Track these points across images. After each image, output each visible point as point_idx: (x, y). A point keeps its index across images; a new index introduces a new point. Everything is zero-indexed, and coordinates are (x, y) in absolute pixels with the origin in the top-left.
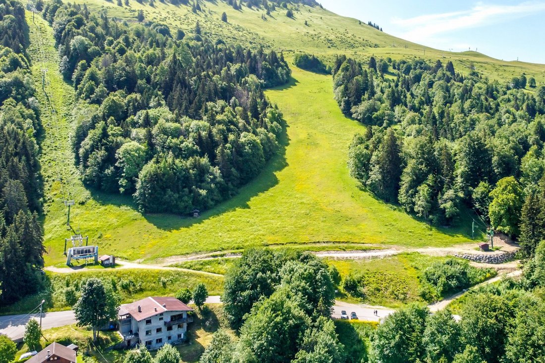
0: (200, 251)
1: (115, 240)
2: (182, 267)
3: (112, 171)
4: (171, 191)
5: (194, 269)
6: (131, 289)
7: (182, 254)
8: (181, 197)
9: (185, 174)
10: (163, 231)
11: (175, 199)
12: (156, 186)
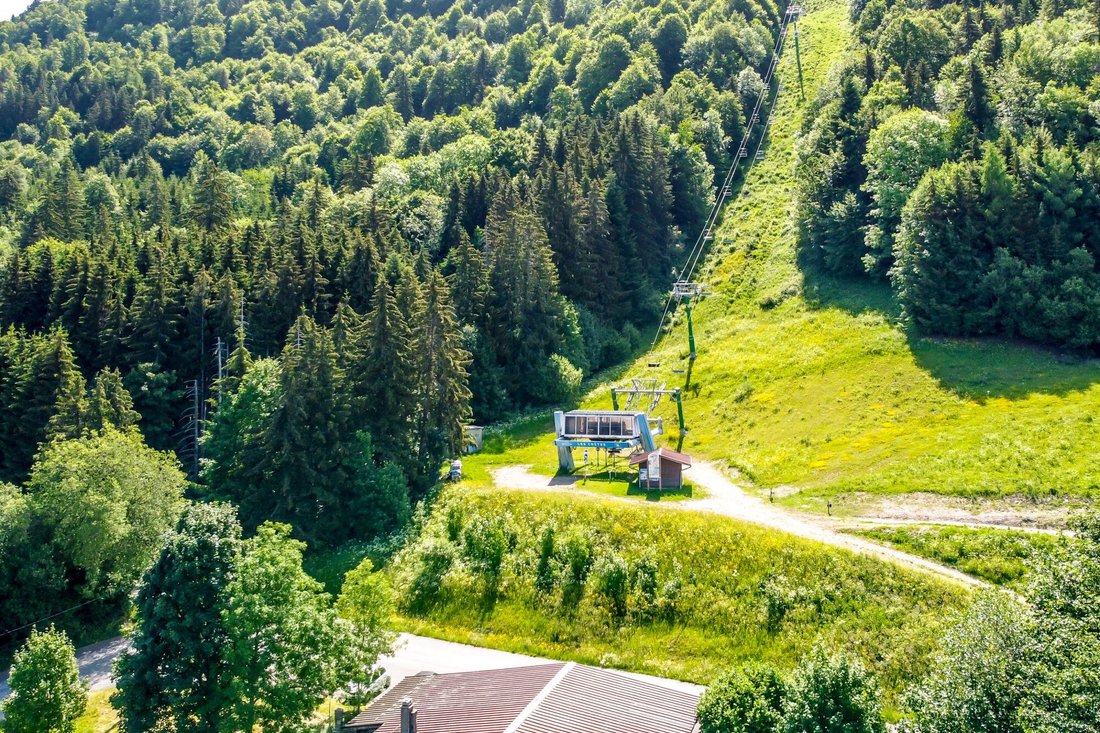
0: (1053, 492)
1: (776, 411)
2: (918, 548)
3: (850, 209)
4: (1014, 254)
5: (973, 573)
6: (633, 598)
7: (961, 494)
8: (1053, 282)
9: (1080, 199)
10: (955, 398)
11: (1026, 284)
12: (950, 235)
